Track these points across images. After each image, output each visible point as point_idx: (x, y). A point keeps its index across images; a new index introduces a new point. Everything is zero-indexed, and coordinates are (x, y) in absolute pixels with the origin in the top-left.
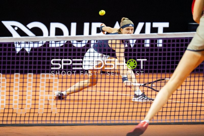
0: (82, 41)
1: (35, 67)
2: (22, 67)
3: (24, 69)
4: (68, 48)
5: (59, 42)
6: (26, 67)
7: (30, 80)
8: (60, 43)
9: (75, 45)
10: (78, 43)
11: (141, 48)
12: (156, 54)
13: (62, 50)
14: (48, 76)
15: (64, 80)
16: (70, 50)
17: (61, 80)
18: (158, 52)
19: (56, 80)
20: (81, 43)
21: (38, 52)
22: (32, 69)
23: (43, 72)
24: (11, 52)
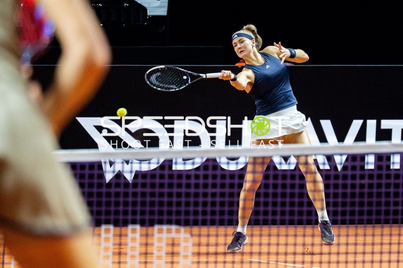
0: (237, 158)
1: (143, 213)
2: (117, 213)
3: (121, 217)
4: (210, 172)
5: (191, 161)
6: (125, 213)
7: (134, 240)
8: (193, 163)
9: (224, 167)
10: (231, 162)
11: (358, 172)
12: (388, 186)
13: (197, 177)
14: (169, 231)
15: (204, 240)
16: (214, 177)
17: (196, 239)
18: (392, 181)
19: (186, 240)
20: (235, 161)
21: (148, 181)
22: (138, 217)
23: (161, 222)
24: (96, 181)
